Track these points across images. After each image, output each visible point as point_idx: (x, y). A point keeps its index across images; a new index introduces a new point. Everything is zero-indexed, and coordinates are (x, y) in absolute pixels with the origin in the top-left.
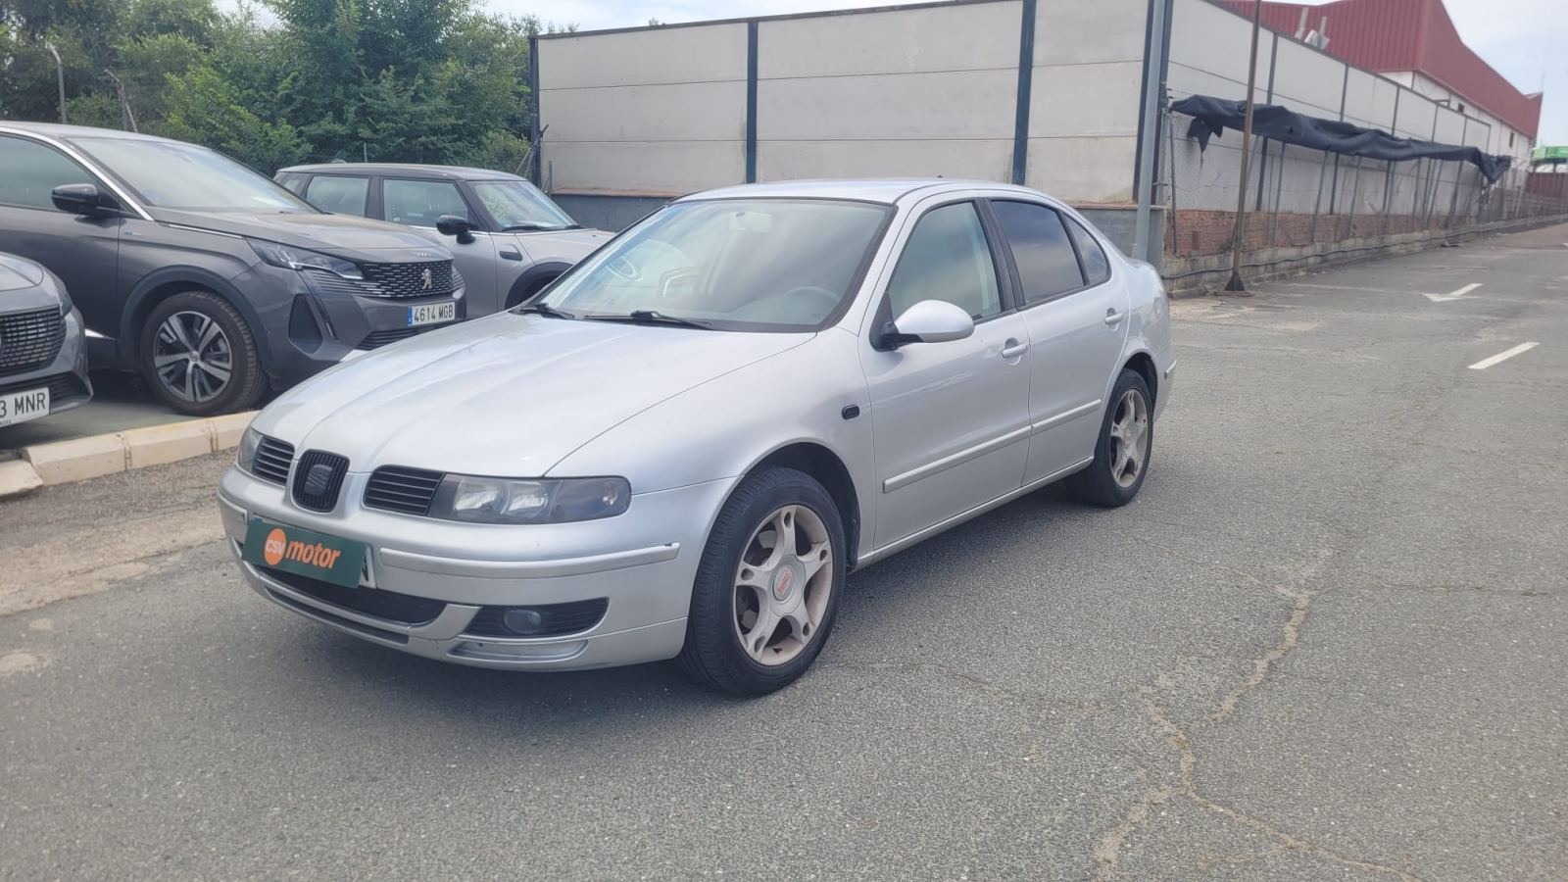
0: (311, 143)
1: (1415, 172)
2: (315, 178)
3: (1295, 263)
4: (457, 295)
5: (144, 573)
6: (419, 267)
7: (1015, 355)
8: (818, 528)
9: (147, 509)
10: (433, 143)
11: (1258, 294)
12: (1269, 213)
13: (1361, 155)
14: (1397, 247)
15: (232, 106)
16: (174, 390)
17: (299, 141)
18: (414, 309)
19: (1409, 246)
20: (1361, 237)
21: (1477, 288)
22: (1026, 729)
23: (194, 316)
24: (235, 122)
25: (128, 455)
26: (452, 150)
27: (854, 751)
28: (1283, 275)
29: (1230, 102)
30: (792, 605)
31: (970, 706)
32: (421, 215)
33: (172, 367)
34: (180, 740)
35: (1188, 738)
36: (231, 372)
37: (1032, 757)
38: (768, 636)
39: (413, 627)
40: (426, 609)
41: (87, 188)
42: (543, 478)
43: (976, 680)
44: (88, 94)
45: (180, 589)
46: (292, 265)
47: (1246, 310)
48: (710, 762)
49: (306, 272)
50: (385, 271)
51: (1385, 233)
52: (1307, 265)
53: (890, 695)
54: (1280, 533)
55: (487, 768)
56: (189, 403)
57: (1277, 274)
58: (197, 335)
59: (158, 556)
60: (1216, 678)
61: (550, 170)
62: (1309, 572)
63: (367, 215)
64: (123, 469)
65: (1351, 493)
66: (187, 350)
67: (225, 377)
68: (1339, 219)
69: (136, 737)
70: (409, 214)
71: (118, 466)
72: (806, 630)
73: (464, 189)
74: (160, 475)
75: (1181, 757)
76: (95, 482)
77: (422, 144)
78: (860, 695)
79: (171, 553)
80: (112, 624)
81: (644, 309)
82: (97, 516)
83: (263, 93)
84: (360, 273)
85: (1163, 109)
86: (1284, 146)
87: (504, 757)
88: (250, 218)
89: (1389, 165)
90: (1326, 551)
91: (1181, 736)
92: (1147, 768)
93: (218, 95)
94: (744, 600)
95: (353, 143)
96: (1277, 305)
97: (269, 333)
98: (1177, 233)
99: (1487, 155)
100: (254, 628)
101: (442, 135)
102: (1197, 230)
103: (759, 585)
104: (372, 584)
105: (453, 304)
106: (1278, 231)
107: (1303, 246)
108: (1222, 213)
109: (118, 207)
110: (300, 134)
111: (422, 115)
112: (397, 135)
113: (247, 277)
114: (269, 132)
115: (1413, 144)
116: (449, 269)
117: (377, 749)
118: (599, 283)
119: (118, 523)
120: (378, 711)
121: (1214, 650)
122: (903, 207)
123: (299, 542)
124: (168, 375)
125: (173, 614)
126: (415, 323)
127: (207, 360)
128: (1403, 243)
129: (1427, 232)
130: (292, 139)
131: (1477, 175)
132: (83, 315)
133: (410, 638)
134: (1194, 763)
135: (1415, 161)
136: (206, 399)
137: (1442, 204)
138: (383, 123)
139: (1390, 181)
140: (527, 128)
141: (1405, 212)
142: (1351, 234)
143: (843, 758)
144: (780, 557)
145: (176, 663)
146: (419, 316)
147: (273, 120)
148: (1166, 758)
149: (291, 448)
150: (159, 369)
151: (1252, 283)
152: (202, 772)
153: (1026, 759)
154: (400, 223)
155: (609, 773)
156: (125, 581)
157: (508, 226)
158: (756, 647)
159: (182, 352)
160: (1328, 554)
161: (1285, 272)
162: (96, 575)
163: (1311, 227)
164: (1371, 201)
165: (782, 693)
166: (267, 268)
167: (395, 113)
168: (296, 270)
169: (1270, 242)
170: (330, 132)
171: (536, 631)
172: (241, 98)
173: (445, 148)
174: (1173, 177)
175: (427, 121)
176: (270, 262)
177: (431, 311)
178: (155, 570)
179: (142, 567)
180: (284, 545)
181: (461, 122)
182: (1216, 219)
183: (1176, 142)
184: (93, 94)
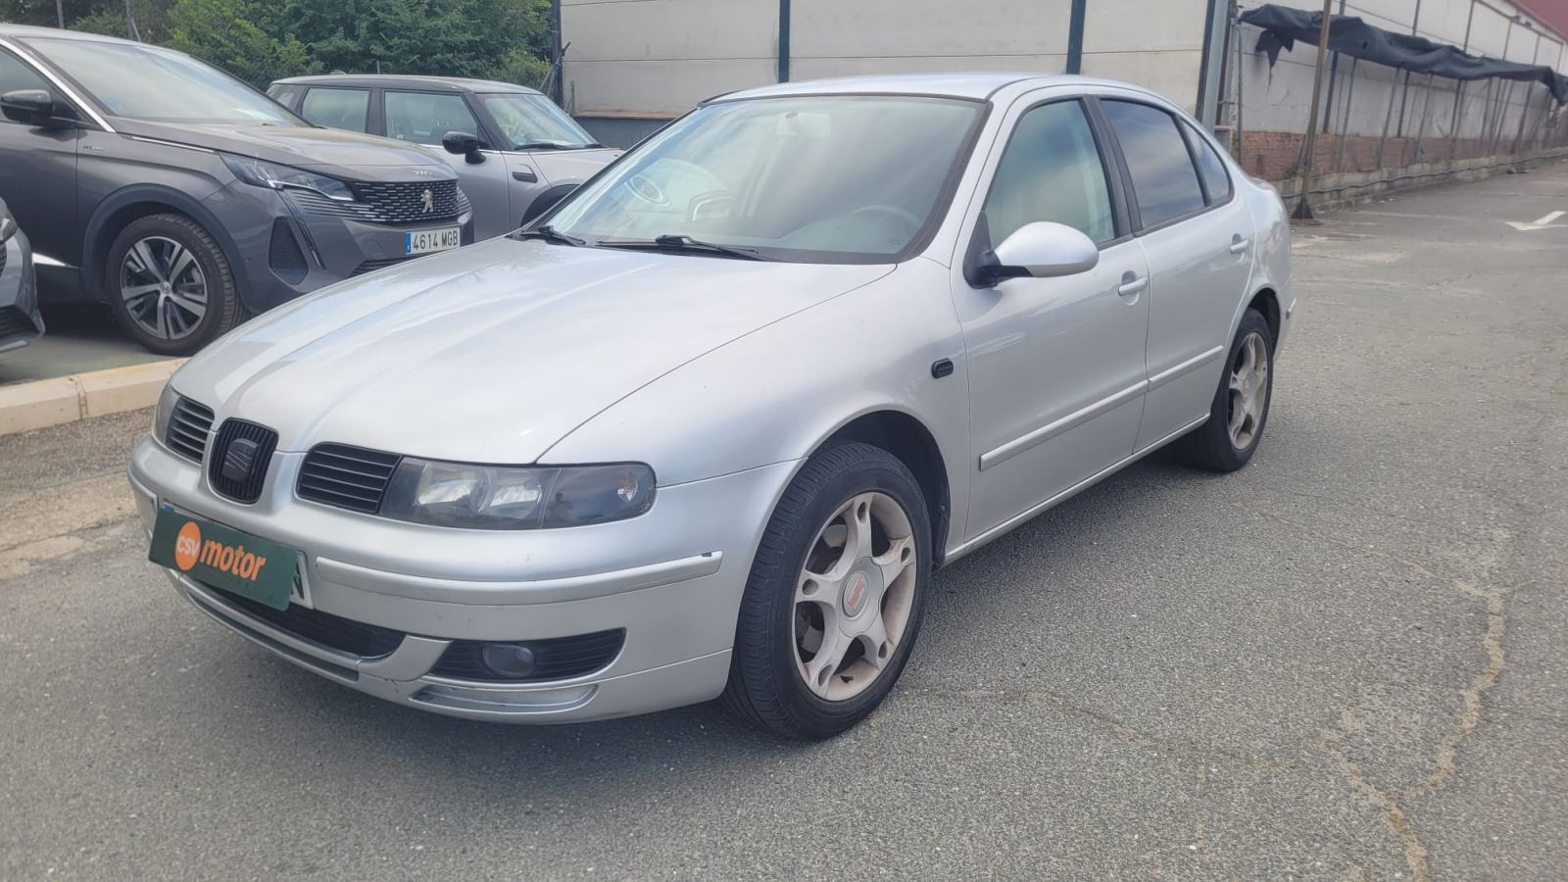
0: (322, 60)
1: (1485, 93)
2: (311, 91)
3: (1361, 190)
4: (463, 220)
5: (76, 550)
6: (418, 187)
7: (1132, 292)
8: (899, 520)
9: (97, 467)
10: (449, 62)
11: (1327, 222)
12: (1336, 135)
13: (1433, 73)
14: (1464, 173)
15: (237, 20)
16: (144, 325)
17: (308, 57)
18: (413, 235)
19: (1475, 172)
20: (1427, 162)
21: (1561, 217)
22: (1183, 797)
23: (163, 242)
24: (242, 38)
25: (83, 402)
26: (469, 68)
27: (956, 831)
28: (1350, 202)
29: (1304, 12)
30: (866, 622)
31: (1101, 759)
32: (429, 134)
33: (141, 300)
34: (67, 799)
35: (1406, 813)
36: (207, 306)
37: (1201, 844)
38: (836, 664)
39: (364, 661)
40: (379, 641)
41: (40, 94)
42: (534, 465)
43: (1103, 718)
44: (100, 12)
45: (113, 573)
46: (271, 183)
47: (1317, 239)
48: (763, 845)
49: (288, 192)
50: (379, 191)
51: (1452, 158)
52: (1372, 192)
53: (993, 740)
54: (1437, 507)
55: (464, 852)
56: (161, 340)
57: (1342, 201)
58: (167, 264)
59: (98, 528)
60: (1416, 717)
61: (573, 90)
62: (1489, 560)
63: (367, 131)
64: (78, 418)
65: (1505, 455)
66: (157, 281)
67: (200, 311)
68: (1407, 142)
69: (12, 793)
70: (417, 132)
71: (71, 414)
72: (883, 651)
73: (473, 104)
74: (119, 425)
75: (1405, 846)
76: (44, 433)
77: (438, 62)
78: (953, 738)
79: (114, 524)
80: (22, 622)
81: (672, 233)
82: (38, 476)
83: (270, 7)
84: (350, 193)
85: (1232, 20)
86: (1355, 63)
87: (488, 834)
88: (226, 131)
89: (1459, 85)
90: (1501, 532)
91: (1395, 811)
92: (1361, 864)
93: (224, 9)
94: (805, 618)
95: (366, 61)
96: (1351, 234)
97: (247, 261)
98: (1242, 157)
99: (1560, 76)
100: (193, 628)
101: (459, 52)
102: (1263, 153)
103: (826, 601)
104: (308, 602)
105: (458, 230)
106: (1345, 155)
107: (1370, 171)
108: (1288, 135)
109: (77, 118)
110: (310, 51)
111: (437, 31)
112: (412, 52)
113: (220, 197)
114: (277, 47)
115: (1487, 63)
116: (454, 191)
117: (320, 818)
118: (617, 203)
119: (59, 486)
120: (330, 756)
121: (1403, 674)
122: (1000, 102)
123: (216, 542)
124: (137, 308)
125: (98, 607)
126: (414, 251)
127: (179, 291)
128: (1469, 169)
129: (1494, 158)
130: (301, 55)
131: (1547, 96)
132: (29, 238)
133: (360, 674)
134: (1427, 858)
135: (1485, 81)
136: (182, 336)
137: (1511, 128)
138: (396, 39)
139: (1459, 102)
140: (546, 45)
141: (1473, 136)
142: (1418, 159)
143: (943, 842)
144: (853, 561)
145: (88, 679)
146: (418, 242)
147: (281, 36)
148: (1384, 848)
149: (210, 413)
150: (127, 301)
151: (1317, 211)
152: (84, 853)
153: (1193, 847)
154: (404, 139)
155: (627, 862)
156: (51, 562)
157: (522, 144)
158: (821, 679)
159: (151, 283)
160: (1505, 536)
161: (1351, 199)
162: (19, 552)
163: (1378, 151)
164: (1440, 126)
165: (852, 733)
166: (241, 186)
167: (408, 29)
168: (276, 189)
169: (1338, 168)
170: (341, 49)
171: (526, 673)
172: (247, 12)
173: (461, 66)
174: (1240, 95)
175: (443, 37)
176: (248, 181)
177: (432, 237)
178: (90, 547)
179: (75, 542)
180: (198, 545)
181: (477, 39)
182: (1282, 141)
183: (1244, 57)
184: (104, 13)
